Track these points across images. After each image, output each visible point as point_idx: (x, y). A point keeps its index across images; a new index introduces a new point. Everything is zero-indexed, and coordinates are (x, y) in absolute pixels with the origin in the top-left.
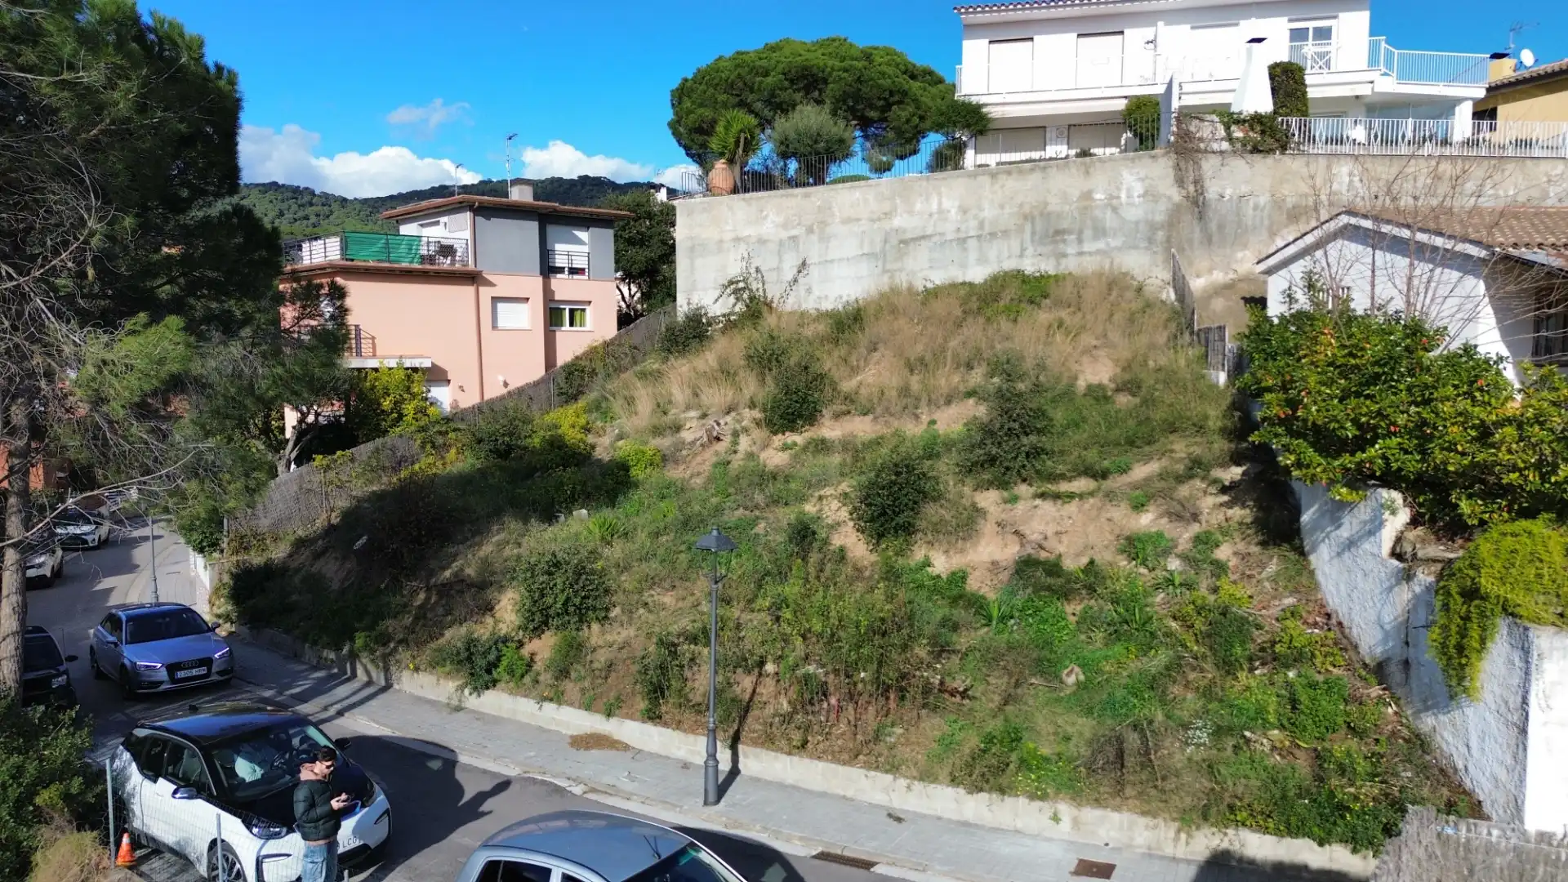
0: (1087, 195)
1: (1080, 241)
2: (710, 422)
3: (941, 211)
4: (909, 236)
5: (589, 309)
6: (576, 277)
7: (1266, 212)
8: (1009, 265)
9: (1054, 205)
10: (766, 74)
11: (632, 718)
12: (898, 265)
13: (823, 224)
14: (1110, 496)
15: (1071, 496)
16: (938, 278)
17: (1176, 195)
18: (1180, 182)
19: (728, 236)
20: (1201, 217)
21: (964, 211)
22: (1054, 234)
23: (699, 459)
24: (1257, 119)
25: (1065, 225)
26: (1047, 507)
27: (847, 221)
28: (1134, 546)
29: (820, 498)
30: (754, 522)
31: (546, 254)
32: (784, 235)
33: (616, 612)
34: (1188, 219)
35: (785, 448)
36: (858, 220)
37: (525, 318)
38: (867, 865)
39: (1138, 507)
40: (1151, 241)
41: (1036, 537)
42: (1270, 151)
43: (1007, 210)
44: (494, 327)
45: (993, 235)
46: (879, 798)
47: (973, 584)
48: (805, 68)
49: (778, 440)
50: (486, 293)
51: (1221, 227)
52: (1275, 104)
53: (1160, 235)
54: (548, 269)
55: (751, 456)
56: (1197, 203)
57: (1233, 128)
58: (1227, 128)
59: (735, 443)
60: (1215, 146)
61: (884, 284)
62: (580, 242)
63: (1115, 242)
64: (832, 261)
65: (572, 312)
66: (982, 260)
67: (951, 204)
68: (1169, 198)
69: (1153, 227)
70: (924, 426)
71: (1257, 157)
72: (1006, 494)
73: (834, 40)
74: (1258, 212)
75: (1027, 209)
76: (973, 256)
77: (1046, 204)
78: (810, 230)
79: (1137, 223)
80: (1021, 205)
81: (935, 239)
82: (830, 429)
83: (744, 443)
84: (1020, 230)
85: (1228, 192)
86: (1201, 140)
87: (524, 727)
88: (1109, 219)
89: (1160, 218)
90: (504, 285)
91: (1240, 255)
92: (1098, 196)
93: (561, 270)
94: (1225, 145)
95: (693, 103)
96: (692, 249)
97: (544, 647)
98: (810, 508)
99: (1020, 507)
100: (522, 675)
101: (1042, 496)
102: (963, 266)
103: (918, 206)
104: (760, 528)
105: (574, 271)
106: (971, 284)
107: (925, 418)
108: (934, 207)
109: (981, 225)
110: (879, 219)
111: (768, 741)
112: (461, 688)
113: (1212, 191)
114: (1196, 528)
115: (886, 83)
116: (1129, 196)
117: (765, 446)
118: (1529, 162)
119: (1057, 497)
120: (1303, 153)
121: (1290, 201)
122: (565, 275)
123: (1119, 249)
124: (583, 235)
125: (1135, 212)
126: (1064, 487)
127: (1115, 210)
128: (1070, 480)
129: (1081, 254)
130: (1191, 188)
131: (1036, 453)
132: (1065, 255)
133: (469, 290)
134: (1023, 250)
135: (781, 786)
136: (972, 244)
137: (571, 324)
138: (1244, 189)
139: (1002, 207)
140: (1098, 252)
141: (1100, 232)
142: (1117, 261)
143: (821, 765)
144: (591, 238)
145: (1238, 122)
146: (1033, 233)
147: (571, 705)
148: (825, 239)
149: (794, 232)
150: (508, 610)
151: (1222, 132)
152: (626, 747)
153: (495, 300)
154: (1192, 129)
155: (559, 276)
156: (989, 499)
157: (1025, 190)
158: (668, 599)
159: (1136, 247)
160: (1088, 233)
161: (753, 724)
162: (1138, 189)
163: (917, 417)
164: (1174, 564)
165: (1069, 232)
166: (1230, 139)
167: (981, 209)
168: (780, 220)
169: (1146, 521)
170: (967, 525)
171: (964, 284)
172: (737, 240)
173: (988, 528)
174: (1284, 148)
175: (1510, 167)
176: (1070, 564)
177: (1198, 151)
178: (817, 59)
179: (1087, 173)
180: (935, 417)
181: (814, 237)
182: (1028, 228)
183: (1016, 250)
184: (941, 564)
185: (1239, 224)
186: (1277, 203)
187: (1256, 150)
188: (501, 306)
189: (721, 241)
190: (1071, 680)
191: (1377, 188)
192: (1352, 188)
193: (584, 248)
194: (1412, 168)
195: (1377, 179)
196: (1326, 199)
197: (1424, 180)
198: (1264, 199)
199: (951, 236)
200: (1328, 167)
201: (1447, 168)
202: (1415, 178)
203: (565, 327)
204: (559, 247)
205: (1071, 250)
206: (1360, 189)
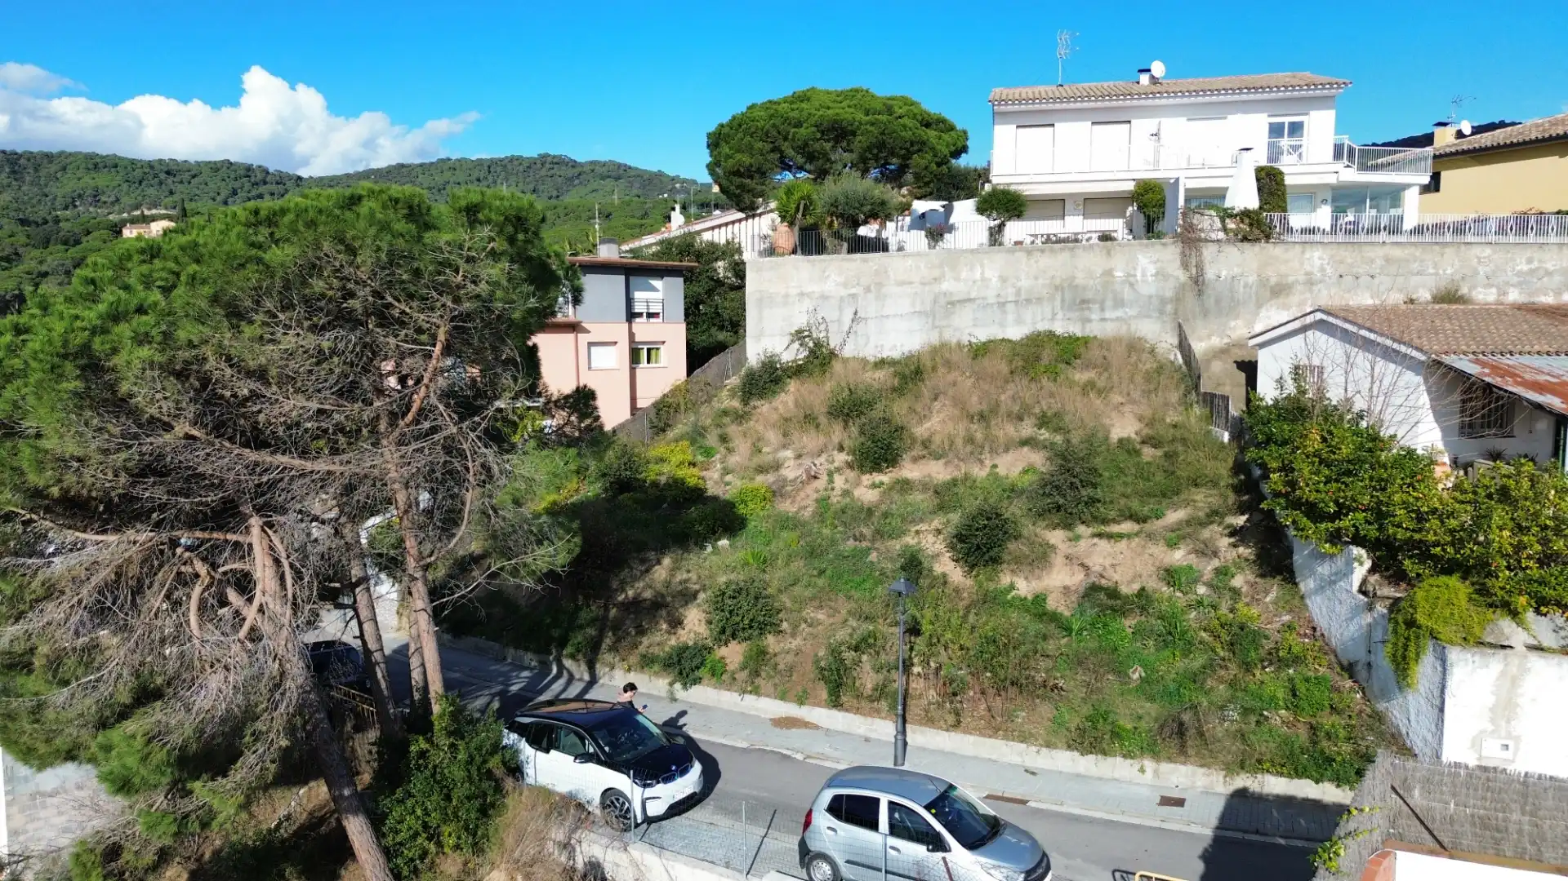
0: (1109, 273)
1: (1102, 310)
2: (807, 462)
3: (983, 279)
4: (955, 298)
5: (662, 347)
6: (652, 320)
7: (1254, 288)
8: (1042, 327)
9: (1080, 279)
10: (799, 125)
11: (819, 705)
12: (944, 323)
13: (880, 285)
14: (1150, 536)
15: (1121, 536)
16: (982, 335)
17: (1182, 276)
18: (1185, 266)
19: (793, 292)
20: (1200, 293)
21: (1003, 280)
22: (1081, 303)
23: (802, 494)
24: (1246, 214)
25: (1089, 295)
26: (1103, 544)
27: (902, 283)
28: (1171, 575)
29: (917, 532)
30: (867, 551)
31: (629, 301)
32: (844, 292)
33: (785, 625)
34: (1190, 297)
35: (874, 486)
36: (911, 283)
37: (614, 359)
38: (1024, 802)
39: (1172, 545)
40: (1162, 312)
41: (1097, 568)
42: (1257, 240)
43: (1041, 281)
44: (590, 368)
45: (1028, 301)
46: (1017, 760)
47: (1052, 604)
48: (836, 122)
49: (867, 479)
50: (584, 338)
51: (1218, 302)
52: (1261, 200)
53: (1169, 308)
54: (631, 316)
55: (846, 493)
56: (1198, 282)
57: (1228, 220)
58: (1223, 221)
59: (831, 481)
60: (1213, 236)
61: (935, 339)
62: (654, 289)
63: (1132, 312)
64: (887, 316)
65: (649, 350)
66: (1019, 321)
67: (992, 274)
68: (1177, 278)
69: (1163, 301)
70: (988, 470)
71: (1246, 245)
72: (1070, 534)
73: (857, 91)
74: (1248, 290)
75: (1058, 282)
76: (1010, 317)
77: (1075, 278)
78: (868, 290)
79: (1150, 297)
80: (1053, 277)
81: (978, 302)
82: (910, 470)
83: (839, 481)
84: (1052, 299)
85: (1224, 274)
86: (1202, 230)
87: (729, 713)
88: (1127, 293)
89: (1169, 294)
90: (597, 331)
91: (1233, 324)
92: (1118, 274)
93: (640, 315)
94: (1221, 235)
95: (731, 149)
96: (760, 301)
97: (733, 653)
98: (910, 540)
99: (1083, 543)
100: (718, 674)
101: (1100, 535)
102: (1002, 325)
103: (964, 275)
104: (873, 556)
105: (650, 315)
106: (1010, 341)
107: (988, 463)
108: (978, 276)
109: (1018, 292)
110: (930, 283)
111: (929, 721)
112: (671, 684)
113: (1210, 274)
114: (1216, 563)
115: (907, 135)
116: (1144, 275)
117: (858, 484)
118: (1463, 247)
119: (1110, 536)
120: (1283, 242)
121: (1273, 281)
122: (644, 319)
123: (1135, 317)
124: (657, 283)
125: (1148, 287)
126: (1115, 528)
127: (1131, 285)
128: (1119, 523)
129: (1103, 320)
130: (1194, 271)
131: (1092, 501)
132: (1089, 321)
133: (570, 337)
134: (1054, 315)
135: (942, 753)
136: (1010, 307)
137: (649, 361)
138: (1236, 271)
139: (1036, 278)
140: (1118, 319)
141: (1119, 303)
142: (1133, 328)
143: (971, 738)
144: (665, 288)
145: (1231, 216)
146: (1063, 301)
147: (768, 696)
148: (881, 298)
149: (853, 291)
150: (695, 623)
151: (1218, 224)
152: (817, 727)
153: (591, 344)
154: (1195, 221)
155: (638, 320)
156: (1056, 537)
157: (1057, 264)
158: (821, 616)
159: (1149, 317)
160: (1109, 303)
161: (914, 709)
162: (1152, 269)
163: (981, 462)
164: (1202, 590)
165: (1094, 301)
166: (1225, 229)
167: (1018, 279)
168: (841, 279)
169: (1179, 556)
170: (1041, 558)
171: (1003, 340)
172: (802, 294)
173: (1058, 560)
174: (1268, 237)
175: (1449, 251)
176: (1125, 590)
177: (1200, 240)
178: (846, 113)
179: (1109, 253)
180: (996, 462)
181: (871, 296)
182: (1058, 298)
183: (1048, 314)
184: (1024, 587)
185: (1232, 299)
186: (1263, 282)
187: (1245, 239)
188: (593, 349)
189: (787, 296)
190: (1136, 676)
191: (1342, 269)
192: (1322, 269)
193: (659, 295)
194: (1370, 253)
195: (1341, 262)
196: (1302, 278)
197: (1379, 262)
198: (1252, 279)
199: (992, 300)
200: (1303, 252)
201: (1397, 252)
202: (1372, 261)
203: (644, 363)
204: (638, 295)
205: (1094, 316)
206: (1329, 270)
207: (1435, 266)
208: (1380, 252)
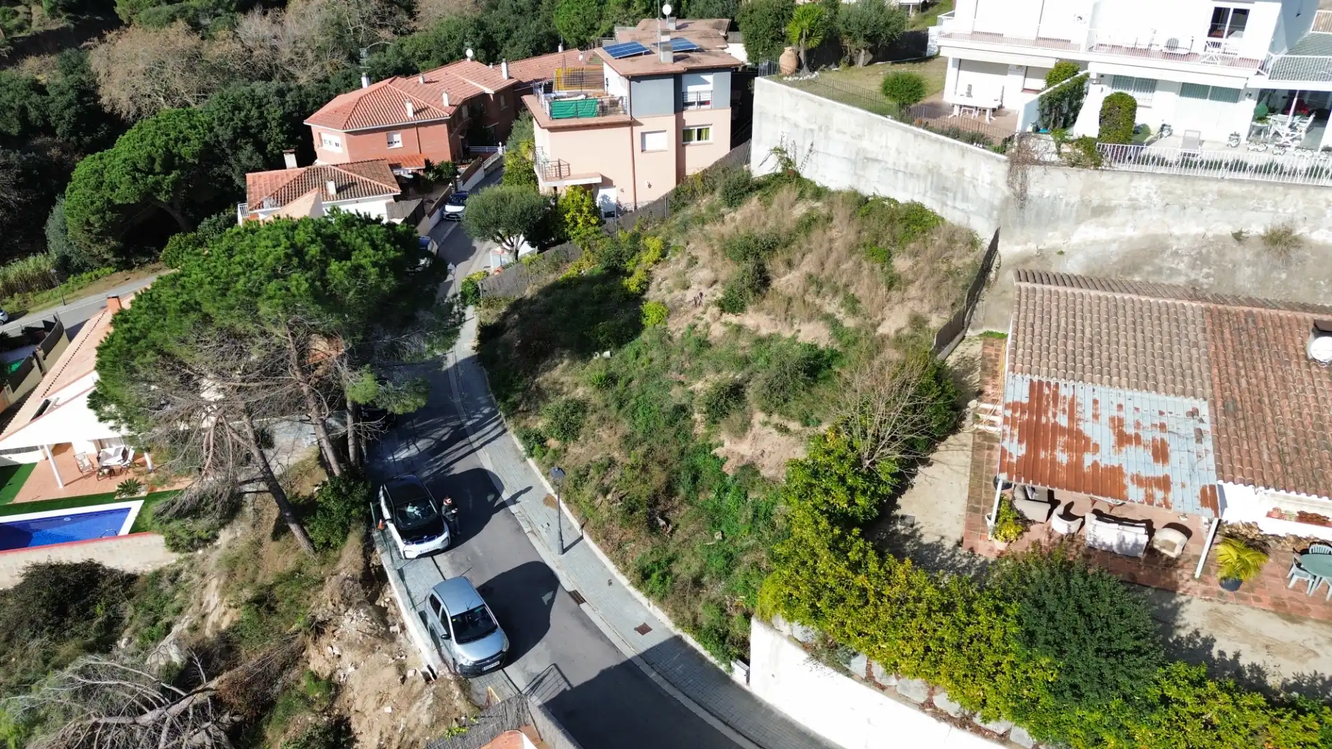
0: (961, 171)
1: (955, 199)
2: (702, 289)
3: (887, 147)
4: (869, 156)
5: (711, 128)
6: (703, 107)
7: (1075, 208)
8: (917, 199)
9: (944, 169)
12: (861, 173)
13: (827, 128)
14: (803, 437)
15: (788, 432)
16: (882, 192)
17: (1007, 192)
18: (1010, 184)
19: (780, 114)
20: (1022, 206)
21: (898, 152)
22: (942, 189)
23: (685, 317)
24: (1084, 141)
25: (948, 185)
26: (776, 434)
27: (839, 131)
30: (674, 386)
31: (679, 95)
32: (807, 125)
33: (582, 437)
34: (1013, 209)
35: (725, 324)
36: (844, 133)
37: (663, 141)
38: (581, 602)
40: (990, 215)
42: (1085, 167)
43: (920, 162)
44: (643, 150)
45: (911, 174)
47: (728, 465)
49: (724, 317)
50: (637, 130)
51: (1038, 215)
52: (1099, 131)
53: (996, 213)
54: (680, 104)
55: (707, 325)
56: (1021, 198)
57: (1063, 145)
58: (1059, 146)
59: (704, 312)
60: (1047, 158)
61: (854, 183)
62: (705, 82)
63: (972, 208)
64: (829, 155)
65: (699, 131)
66: (905, 189)
67: (892, 145)
68: (1003, 192)
69: (992, 207)
70: (793, 333)
71: (1076, 170)
72: (766, 418)
74: (1069, 208)
75: (930, 166)
76: (900, 184)
77: (941, 166)
78: (820, 129)
79: (985, 200)
80: (928, 161)
81: (883, 164)
82: (750, 318)
83: (709, 314)
84: (926, 178)
85: (1047, 194)
86: (1037, 152)
88: (971, 194)
89: (997, 202)
90: (648, 123)
91: (1050, 234)
92: (966, 175)
93: (691, 104)
94: (1055, 158)
96: (761, 115)
99: (768, 429)
100: (542, 455)
101: (779, 427)
102: (895, 188)
103: (877, 138)
105: (701, 103)
107: (796, 327)
108: (883, 143)
109: (906, 166)
110: (855, 138)
111: (594, 533)
112: (524, 451)
113: (1033, 191)
116: (983, 181)
117: (717, 320)
119: (783, 430)
120: (1112, 170)
121: (1095, 203)
122: (695, 108)
123: (973, 213)
124: (709, 78)
125: (985, 193)
126: (789, 424)
127: (974, 186)
128: (791, 421)
130: (1018, 188)
132: (946, 205)
133: (626, 130)
134: (926, 192)
136: (900, 175)
137: (699, 138)
138: (1059, 191)
139: (918, 158)
140: (963, 210)
141: (965, 199)
144: (714, 78)
145: (1068, 141)
146: (932, 183)
147: (550, 480)
148: (827, 138)
149: (813, 126)
151: (1053, 148)
153: (644, 134)
154: (1031, 144)
155: (690, 108)
156: (759, 418)
157: (931, 153)
158: (605, 435)
159: (983, 216)
160: (959, 196)
161: (593, 520)
162: (988, 179)
163: (792, 325)
165: (950, 191)
166: (1059, 153)
167: (907, 155)
168: (806, 115)
170: (743, 429)
172: (784, 118)
173: (749, 435)
174: (1097, 165)
175: (1295, 192)
176: (764, 473)
177: (1031, 161)
179: (964, 155)
180: (801, 328)
181: (822, 134)
182: (930, 178)
183: (922, 191)
184: (725, 447)
185: (1053, 214)
186: (1084, 203)
187: (1076, 164)
188: (646, 136)
189: (775, 116)
191: (1169, 199)
192: (1148, 197)
193: (710, 87)
194: (1203, 186)
195: (1170, 193)
196: (1125, 202)
197: (1210, 197)
198: (1075, 199)
199: (890, 166)
200: (1131, 181)
201: (1236, 189)
202: (1204, 195)
203: (695, 141)
204: (690, 89)
205: (949, 203)
206: (1155, 199)
207: (1275, 205)
208: (1215, 187)
